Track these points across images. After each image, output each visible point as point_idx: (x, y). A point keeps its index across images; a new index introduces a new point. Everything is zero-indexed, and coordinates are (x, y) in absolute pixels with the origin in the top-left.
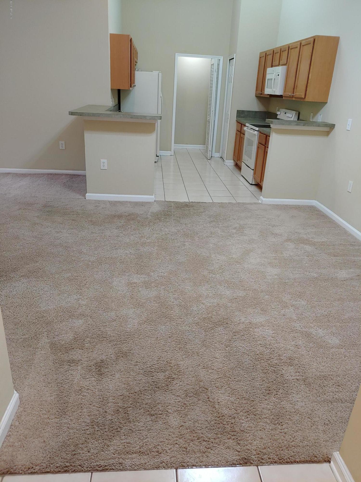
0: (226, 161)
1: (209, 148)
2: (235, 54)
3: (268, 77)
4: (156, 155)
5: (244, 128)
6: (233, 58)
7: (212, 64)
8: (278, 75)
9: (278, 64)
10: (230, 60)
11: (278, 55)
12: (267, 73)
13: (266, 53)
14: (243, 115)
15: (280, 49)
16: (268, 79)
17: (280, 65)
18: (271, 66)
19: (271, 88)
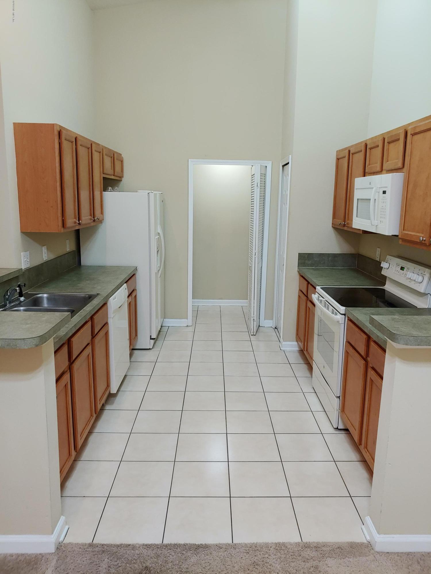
0: (284, 343)
1: (252, 315)
2: (290, 156)
3: (358, 194)
4: (151, 336)
5: (313, 295)
6: (288, 163)
7: (252, 175)
8: (384, 192)
9: (378, 169)
10: (283, 166)
11: (378, 152)
12: (355, 187)
13: (349, 151)
14: (310, 262)
15: (381, 138)
16: (358, 199)
17: (384, 172)
18: (362, 173)
19: (369, 219)
